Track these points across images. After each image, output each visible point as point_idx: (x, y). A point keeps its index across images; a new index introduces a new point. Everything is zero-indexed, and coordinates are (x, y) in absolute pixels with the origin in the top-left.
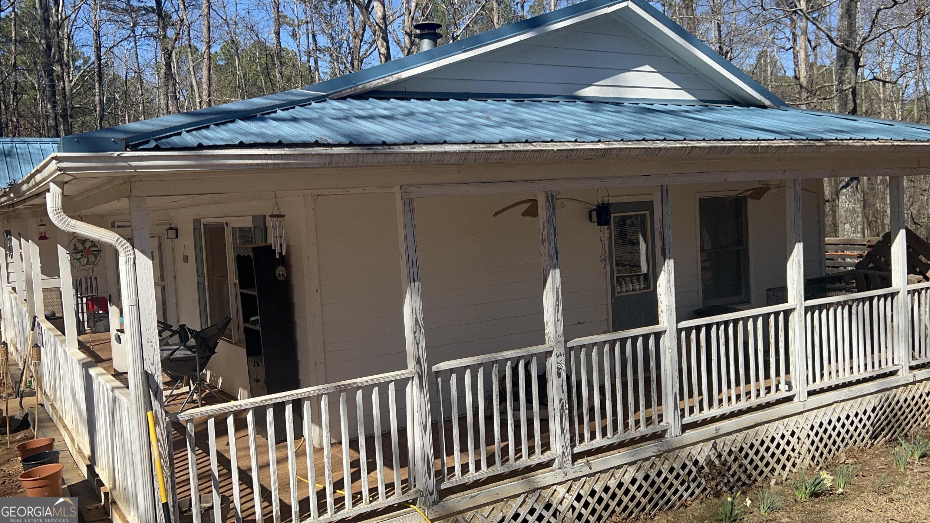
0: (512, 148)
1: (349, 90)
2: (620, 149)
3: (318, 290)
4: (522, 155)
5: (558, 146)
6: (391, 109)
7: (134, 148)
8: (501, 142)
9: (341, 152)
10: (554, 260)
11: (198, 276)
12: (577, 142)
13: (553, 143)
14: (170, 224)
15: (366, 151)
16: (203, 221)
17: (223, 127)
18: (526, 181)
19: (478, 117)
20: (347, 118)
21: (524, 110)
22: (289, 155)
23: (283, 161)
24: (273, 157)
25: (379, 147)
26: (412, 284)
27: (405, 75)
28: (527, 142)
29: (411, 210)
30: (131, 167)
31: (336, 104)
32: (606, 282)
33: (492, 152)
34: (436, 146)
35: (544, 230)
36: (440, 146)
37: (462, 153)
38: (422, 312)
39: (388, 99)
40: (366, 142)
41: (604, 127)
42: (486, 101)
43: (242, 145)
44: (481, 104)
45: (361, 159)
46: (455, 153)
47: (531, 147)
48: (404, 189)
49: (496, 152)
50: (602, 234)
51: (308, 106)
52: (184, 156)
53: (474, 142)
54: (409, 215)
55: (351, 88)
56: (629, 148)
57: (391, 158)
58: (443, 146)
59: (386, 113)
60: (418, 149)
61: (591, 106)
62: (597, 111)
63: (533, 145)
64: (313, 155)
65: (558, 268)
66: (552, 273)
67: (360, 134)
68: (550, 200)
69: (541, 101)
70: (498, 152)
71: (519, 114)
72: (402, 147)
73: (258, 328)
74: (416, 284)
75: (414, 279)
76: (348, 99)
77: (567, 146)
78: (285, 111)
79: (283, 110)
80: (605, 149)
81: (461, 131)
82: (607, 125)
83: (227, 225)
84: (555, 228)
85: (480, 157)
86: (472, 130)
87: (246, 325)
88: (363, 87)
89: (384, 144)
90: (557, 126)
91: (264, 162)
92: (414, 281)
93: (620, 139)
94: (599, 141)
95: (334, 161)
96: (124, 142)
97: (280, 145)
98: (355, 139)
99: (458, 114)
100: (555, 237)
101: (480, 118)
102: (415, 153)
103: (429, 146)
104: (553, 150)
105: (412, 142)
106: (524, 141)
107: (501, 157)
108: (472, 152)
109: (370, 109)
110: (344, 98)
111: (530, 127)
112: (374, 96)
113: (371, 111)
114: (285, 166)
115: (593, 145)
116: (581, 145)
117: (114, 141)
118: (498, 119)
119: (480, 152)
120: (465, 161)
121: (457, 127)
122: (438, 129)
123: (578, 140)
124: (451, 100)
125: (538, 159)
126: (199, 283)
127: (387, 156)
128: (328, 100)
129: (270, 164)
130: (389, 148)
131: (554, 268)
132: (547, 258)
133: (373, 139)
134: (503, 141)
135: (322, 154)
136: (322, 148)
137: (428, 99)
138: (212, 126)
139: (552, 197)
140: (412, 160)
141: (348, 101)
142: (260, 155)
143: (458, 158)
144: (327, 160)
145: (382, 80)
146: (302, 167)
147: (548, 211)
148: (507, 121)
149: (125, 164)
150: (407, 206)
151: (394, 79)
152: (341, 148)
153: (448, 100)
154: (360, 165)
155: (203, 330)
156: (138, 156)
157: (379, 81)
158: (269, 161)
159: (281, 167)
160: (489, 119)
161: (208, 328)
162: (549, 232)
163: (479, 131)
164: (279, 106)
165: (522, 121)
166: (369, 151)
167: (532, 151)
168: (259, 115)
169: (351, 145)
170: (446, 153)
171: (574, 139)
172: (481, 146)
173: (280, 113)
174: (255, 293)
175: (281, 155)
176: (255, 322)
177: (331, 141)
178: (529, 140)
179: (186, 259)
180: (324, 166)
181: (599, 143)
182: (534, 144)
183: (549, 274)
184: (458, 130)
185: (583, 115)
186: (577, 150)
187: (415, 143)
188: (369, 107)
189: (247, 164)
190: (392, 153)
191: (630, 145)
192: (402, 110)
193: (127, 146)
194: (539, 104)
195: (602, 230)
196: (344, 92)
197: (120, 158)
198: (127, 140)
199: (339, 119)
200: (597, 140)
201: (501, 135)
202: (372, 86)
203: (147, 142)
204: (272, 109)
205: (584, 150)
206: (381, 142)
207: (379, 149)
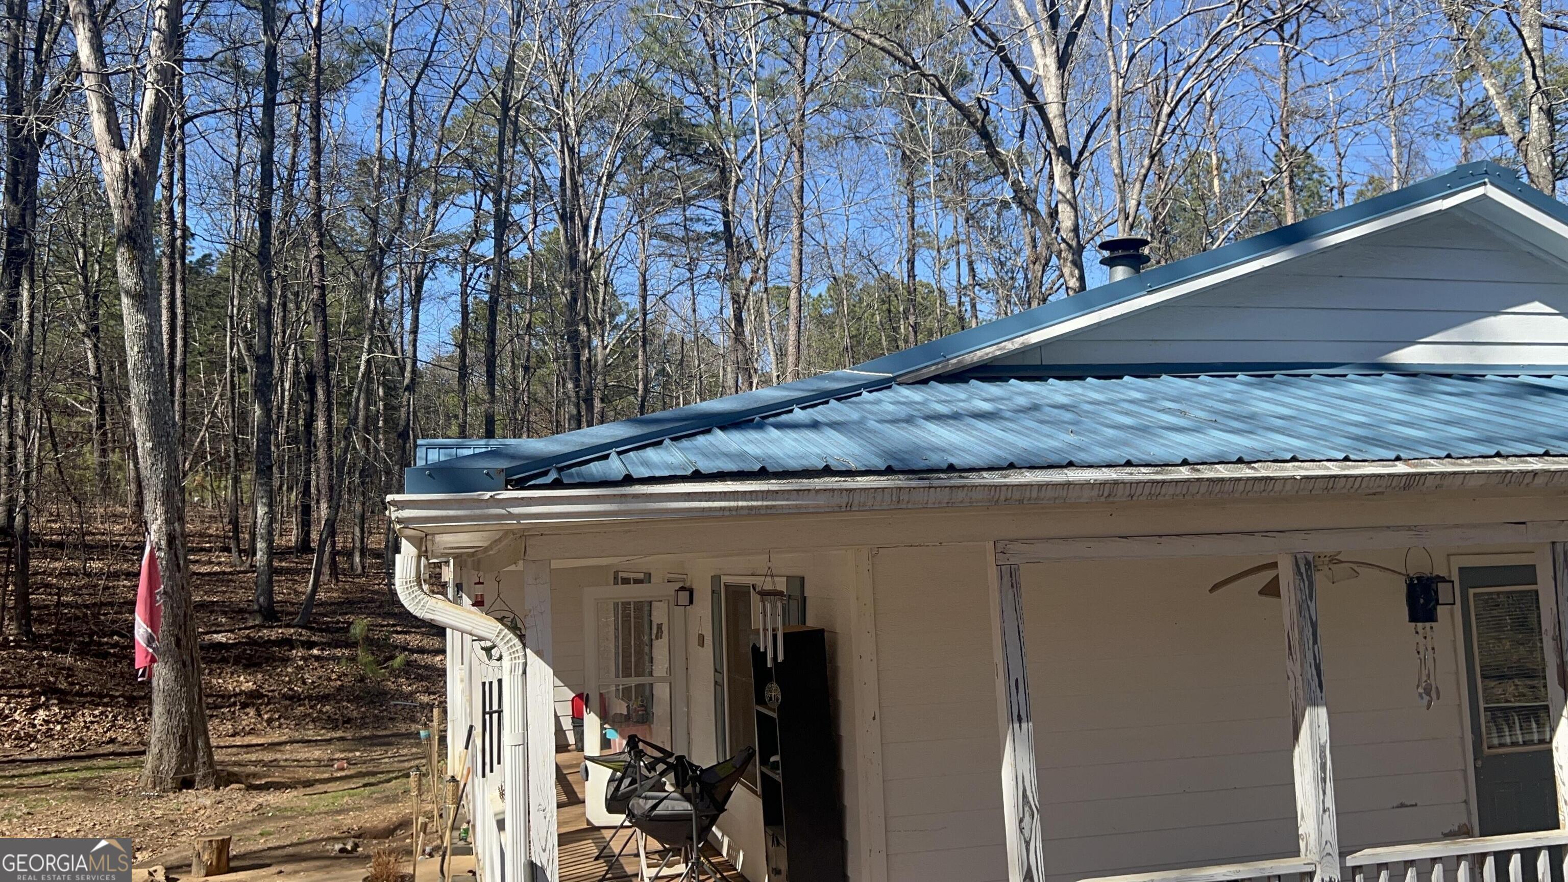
0: (1207, 473)
1: (933, 368)
2: (1443, 474)
3: (877, 717)
4: (1228, 487)
5: (1307, 469)
6: (1003, 399)
7: (520, 485)
8: (1185, 463)
9: (869, 485)
10: (1313, 688)
11: (716, 671)
12: (1350, 460)
13: (1296, 464)
14: (684, 581)
15: (914, 483)
16: (724, 579)
17: (685, 443)
18: (1251, 533)
19: (1164, 411)
20: (909, 420)
21: (1267, 394)
22: (776, 492)
23: (765, 503)
24: (748, 496)
25: (942, 476)
26: (1017, 726)
27: (1036, 337)
28: (1240, 461)
29: (1015, 585)
30: (511, 516)
31: (906, 393)
32: (1462, 728)
33: (1164, 482)
34: (1051, 471)
35: (1292, 629)
36: (1058, 471)
37: (1104, 483)
38: (1035, 781)
39: (1005, 379)
40: (922, 465)
41: (1420, 427)
42: (1197, 377)
43: (697, 476)
44: (1184, 384)
45: (904, 497)
46: (1086, 485)
47: (1248, 471)
48: (1000, 546)
49: (1171, 481)
50: (1420, 638)
51: (854, 399)
52: (598, 496)
53: (1129, 464)
54: (1011, 596)
55: (938, 364)
56: (1463, 473)
57: (961, 495)
58: (1066, 471)
59: (987, 406)
60: (1016, 478)
61: (1413, 383)
62: (1419, 393)
63: (1253, 468)
64: (818, 491)
65: (1322, 705)
66: (1310, 714)
67: (917, 449)
68: (1303, 570)
69: (1309, 376)
70: (1177, 482)
71: (1254, 402)
72: (985, 474)
73: (778, 777)
74: (1024, 725)
75: (1019, 716)
76: (932, 383)
77: (1328, 468)
78: (810, 410)
79: (803, 408)
80: (1408, 475)
81: (1115, 441)
82: (1429, 424)
83: (754, 589)
84: (1314, 626)
85: (1139, 491)
86: (1140, 437)
87: (764, 770)
88: (959, 362)
89: (951, 468)
90: (1321, 428)
91: (732, 504)
92: (1020, 720)
93: (1444, 454)
94: (1398, 459)
95: (856, 502)
96: (503, 475)
97: (763, 474)
98: (902, 460)
99: (1126, 405)
100: (1315, 642)
101: (1166, 413)
102: (1007, 486)
103: (1038, 472)
104: (1293, 478)
105: (1006, 464)
106: (1235, 459)
107: (1184, 492)
108: (1124, 483)
109: (963, 401)
110: (925, 382)
111: (1260, 431)
112: (979, 375)
113: (962, 404)
114: (769, 511)
115: (1384, 466)
116: (1357, 467)
117: (487, 474)
118: (1202, 414)
119: (1138, 483)
120: (1111, 499)
121: (1110, 432)
122: (1071, 438)
123: (1352, 457)
124: (1126, 378)
125: (1264, 494)
126: (716, 683)
127: (955, 490)
128: (895, 386)
129: (742, 507)
130: (961, 477)
131: (1315, 704)
132: (1300, 684)
133: (935, 459)
134: (1190, 460)
135: (833, 490)
136: (837, 479)
137: (1082, 378)
138: (667, 442)
139: (1308, 563)
140: (1002, 498)
141: (931, 388)
142: (725, 493)
143: (1095, 493)
144: (844, 500)
145: (995, 347)
146: (798, 512)
147: (1299, 592)
148: (1219, 419)
149: (503, 511)
150: (1006, 578)
151: (1017, 346)
152: (872, 478)
153: (1120, 377)
154: (904, 506)
155: (719, 764)
156: (522, 499)
157: (988, 350)
158: (741, 503)
159: (763, 512)
160: (1182, 414)
161: (726, 761)
162: (1301, 632)
163: (1151, 440)
164: (798, 401)
165: (1252, 417)
166: (921, 482)
167: (1248, 479)
168: (757, 418)
169: (889, 471)
170: (1069, 484)
171: (1341, 456)
172: (1143, 470)
173: (799, 414)
174: (775, 715)
175: (762, 492)
176: (775, 766)
177: (853, 466)
178: (1246, 458)
179: (701, 643)
180: (837, 509)
181: (1397, 463)
182: (1256, 465)
183: (1303, 716)
184: (1111, 440)
185: (1383, 402)
186: (1346, 476)
187: (1012, 466)
188: (963, 396)
189: (704, 509)
190: (963, 487)
191: (1467, 466)
192: (1022, 401)
193: (508, 482)
194: (1303, 382)
195: (1420, 629)
196: (924, 371)
197: (494, 502)
198: (509, 472)
199: (894, 422)
200: (1393, 455)
201: (1193, 448)
202: (975, 359)
203: (545, 474)
204: (786, 406)
205: (1363, 477)
206: (945, 466)
207: (940, 478)
